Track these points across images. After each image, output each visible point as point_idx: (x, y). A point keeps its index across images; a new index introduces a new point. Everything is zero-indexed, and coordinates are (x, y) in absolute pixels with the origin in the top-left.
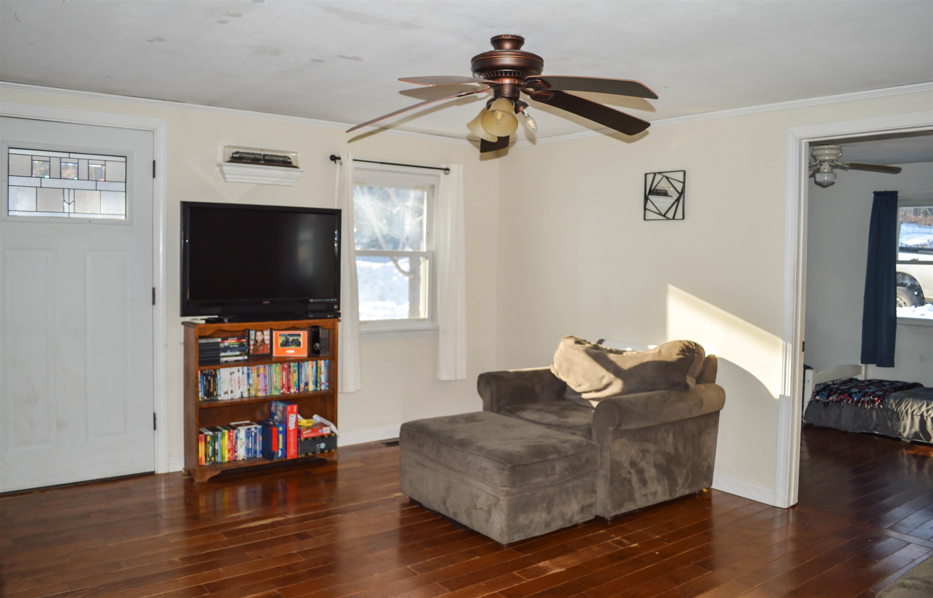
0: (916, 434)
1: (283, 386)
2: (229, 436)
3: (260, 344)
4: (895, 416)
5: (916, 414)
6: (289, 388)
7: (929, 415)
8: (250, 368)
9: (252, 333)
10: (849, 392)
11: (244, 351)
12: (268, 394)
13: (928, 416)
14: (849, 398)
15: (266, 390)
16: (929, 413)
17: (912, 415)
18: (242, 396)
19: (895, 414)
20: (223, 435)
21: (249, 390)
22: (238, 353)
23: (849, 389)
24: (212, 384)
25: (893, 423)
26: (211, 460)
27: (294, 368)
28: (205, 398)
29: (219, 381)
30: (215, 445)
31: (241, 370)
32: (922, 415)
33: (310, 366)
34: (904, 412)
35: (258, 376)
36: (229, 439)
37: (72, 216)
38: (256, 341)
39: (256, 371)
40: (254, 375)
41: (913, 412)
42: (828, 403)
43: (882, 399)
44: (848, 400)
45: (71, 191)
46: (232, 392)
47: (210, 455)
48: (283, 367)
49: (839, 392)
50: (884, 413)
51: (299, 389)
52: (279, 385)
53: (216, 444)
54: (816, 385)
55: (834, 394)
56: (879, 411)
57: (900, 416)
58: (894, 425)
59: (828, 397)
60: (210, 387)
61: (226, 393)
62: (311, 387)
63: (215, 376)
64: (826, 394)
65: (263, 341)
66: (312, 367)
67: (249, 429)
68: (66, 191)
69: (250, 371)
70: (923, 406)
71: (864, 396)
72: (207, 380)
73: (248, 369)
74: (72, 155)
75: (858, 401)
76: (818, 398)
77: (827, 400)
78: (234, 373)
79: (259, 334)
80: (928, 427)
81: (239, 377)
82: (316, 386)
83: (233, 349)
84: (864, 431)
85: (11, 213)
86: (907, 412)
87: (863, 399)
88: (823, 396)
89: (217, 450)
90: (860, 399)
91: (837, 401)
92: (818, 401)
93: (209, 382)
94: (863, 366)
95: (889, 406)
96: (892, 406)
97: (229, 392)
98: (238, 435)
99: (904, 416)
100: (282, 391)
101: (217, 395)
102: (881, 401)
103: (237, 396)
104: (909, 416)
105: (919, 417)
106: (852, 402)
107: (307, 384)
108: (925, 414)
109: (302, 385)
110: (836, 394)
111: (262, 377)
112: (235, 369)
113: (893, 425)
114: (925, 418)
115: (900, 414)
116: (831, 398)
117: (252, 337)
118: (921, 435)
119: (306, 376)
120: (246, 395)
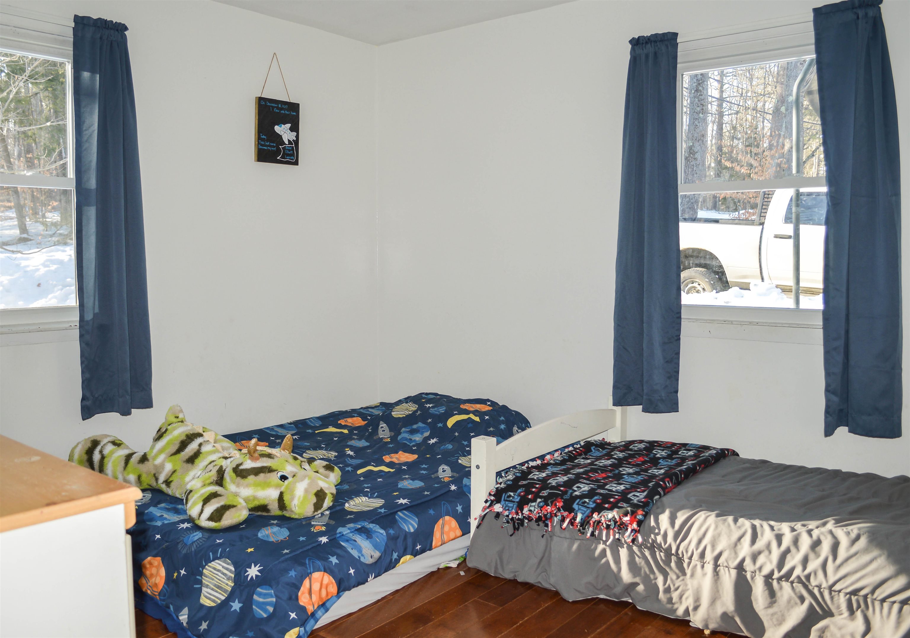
0: (725, 616)
4: (673, 564)
5: (725, 564)
7: (760, 569)
10: (566, 497)
13: (757, 572)
14: (566, 514)
16: (758, 564)
17: (716, 566)
19: (673, 558)
23: (569, 484)
25: (669, 581)
32: (740, 568)
34: (696, 557)
41: (717, 558)
42: (521, 522)
43: (640, 517)
44: (563, 520)
49: (545, 493)
50: (647, 553)
54: (499, 474)
55: (534, 500)
56: (635, 548)
57: (685, 565)
58: (672, 588)
59: (520, 507)
64: (517, 499)
70: (742, 540)
71: (599, 509)
75: (585, 523)
76: (498, 508)
77: (517, 514)
80: (756, 600)
84: (602, 596)
86: (702, 555)
87: (596, 516)
88: (511, 505)
90: (590, 516)
91: (539, 519)
92: (498, 515)
94: (618, 409)
95: (659, 539)
96: (665, 536)
99: (696, 566)
102: (640, 523)
104: (709, 568)
105: (734, 572)
106: (572, 523)
108: (748, 566)
110: (539, 500)
113: (669, 586)
114: (749, 576)
115: (687, 560)
116: (526, 511)
118: (738, 620)
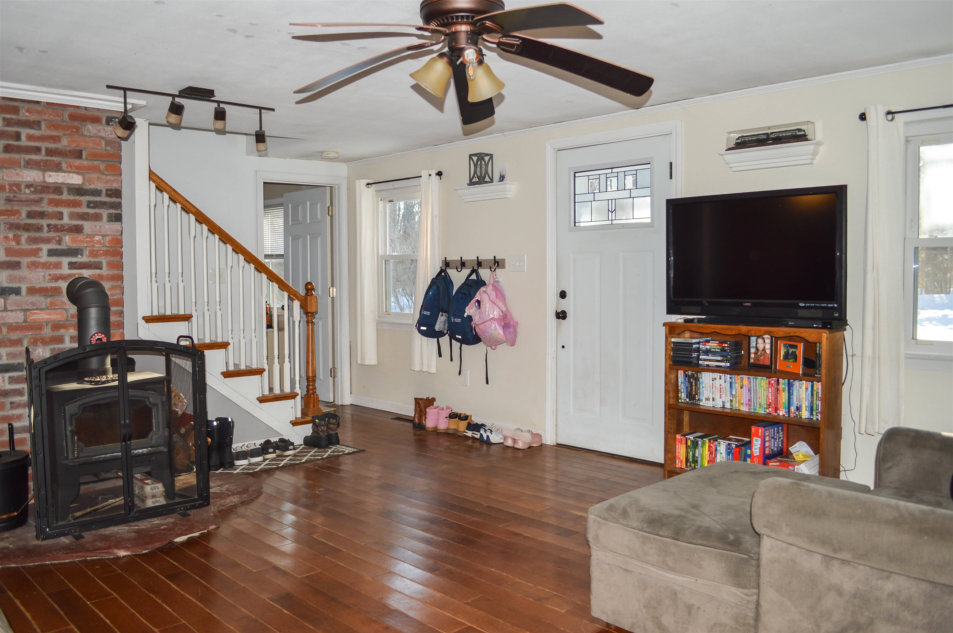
1: (769, 405)
2: (710, 447)
3: (761, 354)
6: (776, 409)
8: (733, 376)
9: (753, 339)
11: (726, 357)
12: (752, 411)
15: (750, 405)
18: (724, 405)
20: (703, 444)
21: (731, 401)
22: (719, 358)
24: (694, 387)
26: (690, 466)
27: (784, 386)
28: (688, 400)
29: (701, 386)
30: (695, 451)
31: (723, 377)
33: (804, 387)
35: (742, 388)
36: (709, 450)
37: (614, 222)
38: (757, 349)
39: (739, 381)
40: (737, 386)
45: (614, 201)
46: (713, 400)
47: (691, 460)
48: (769, 382)
51: (789, 412)
52: (764, 402)
53: (697, 450)
60: (691, 390)
61: (707, 399)
62: (805, 414)
63: (697, 379)
65: (764, 349)
66: (807, 388)
67: (729, 444)
68: (610, 201)
69: (733, 381)
72: (689, 381)
73: (731, 378)
74: (614, 170)
78: (715, 379)
79: (760, 341)
81: (720, 385)
82: (812, 414)
83: (714, 353)
85: (577, 224)
89: (697, 457)
93: (691, 383)
97: (711, 399)
98: (718, 448)
100: (768, 411)
101: (699, 400)
103: (718, 404)
107: (798, 409)
109: (793, 409)
111: (745, 390)
112: (717, 375)
117: (753, 344)
119: (799, 400)
120: (728, 406)
